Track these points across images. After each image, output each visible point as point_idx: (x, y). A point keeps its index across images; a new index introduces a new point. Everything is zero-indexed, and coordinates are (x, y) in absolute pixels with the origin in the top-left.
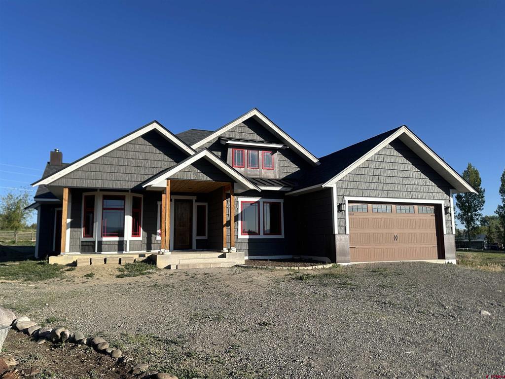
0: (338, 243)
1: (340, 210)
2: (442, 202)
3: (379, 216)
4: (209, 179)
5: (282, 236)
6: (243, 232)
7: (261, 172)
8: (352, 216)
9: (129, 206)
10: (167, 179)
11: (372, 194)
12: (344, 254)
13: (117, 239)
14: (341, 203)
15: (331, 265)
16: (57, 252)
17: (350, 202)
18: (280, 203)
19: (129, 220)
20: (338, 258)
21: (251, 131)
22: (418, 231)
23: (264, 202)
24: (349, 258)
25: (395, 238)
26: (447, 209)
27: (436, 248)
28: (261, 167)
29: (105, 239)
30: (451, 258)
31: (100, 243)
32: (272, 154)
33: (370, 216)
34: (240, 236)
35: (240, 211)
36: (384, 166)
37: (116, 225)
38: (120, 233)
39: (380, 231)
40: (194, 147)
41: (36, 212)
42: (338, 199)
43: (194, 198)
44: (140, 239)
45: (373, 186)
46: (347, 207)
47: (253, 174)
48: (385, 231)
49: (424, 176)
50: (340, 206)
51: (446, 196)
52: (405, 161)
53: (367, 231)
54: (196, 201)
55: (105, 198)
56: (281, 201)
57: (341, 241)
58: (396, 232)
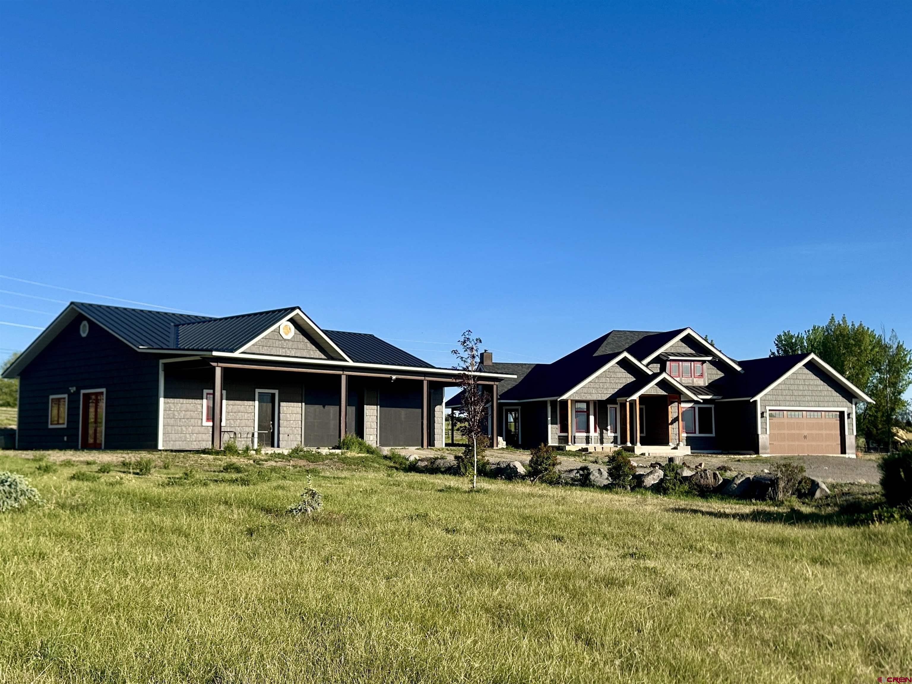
0: (760, 440)
1: (762, 416)
2: (845, 410)
3: (792, 421)
4: (664, 393)
5: (713, 435)
6: (683, 432)
7: (693, 381)
8: (771, 421)
11: (787, 404)
12: (765, 448)
13: (585, 434)
14: (763, 411)
15: (755, 456)
17: (770, 410)
18: (711, 408)
20: (761, 451)
21: (686, 347)
22: (824, 432)
23: (699, 407)
24: (768, 451)
25: (805, 437)
26: (849, 415)
27: (840, 446)
28: (693, 376)
29: (576, 434)
30: (851, 454)
31: (575, 437)
32: (702, 364)
33: (786, 421)
36: (797, 382)
38: (586, 430)
39: (793, 432)
42: (761, 409)
45: (788, 398)
46: (767, 415)
47: (687, 382)
48: (798, 432)
49: (830, 389)
50: (762, 414)
51: (849, 404)
52: (815, 377)
53: (782, 432)
55: (577, 401)
56: (712, 406)
57: (763, 439)
58: (806, 432)
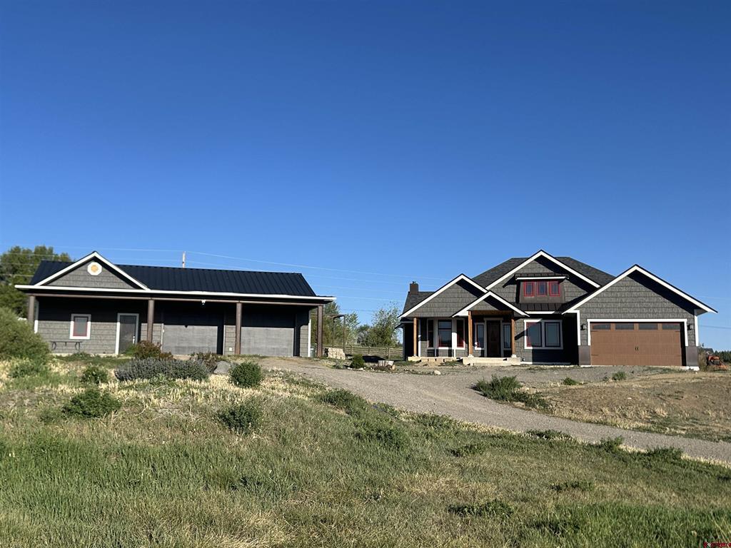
0: (580, 352)
1: (582, 329)
2: (685, 321)
3: (621, 333)
4: (496, 309)
6: (528, 345)
7: (548, 299)
8: (593, 333)
9: (454, 327)
10: (469, 310)
12: (586, 359)
13: (447, 348)
14: (583, 324)
16: (412, 355)
17: (591, 323)
18: (559, 323)
19: (454, 336)
20: (580, 361)
21: (542, 266)
22: (660, 344)
23: (545, 323)
24: (590, 361)
25: (637, 349)
26: (690, 325)
27: (681, 357)
28: (548, 294)
29: (440, 348)
30: (693, 366)
31: (438, 350)
32: (559, 283)
33: (613, 333)
34: (526, 348)
35: (525, 329)
36: (625, 294)
37: (445, 339)
38: (449, 344)
39: (622, 343)
40: (488, 288)
41: (401, 330)
42: (581, 321)
43: (501, 319)
44: (464, 349)
46: (588, 327)
47: (541, 300)
48: (628, 343)
49: (666, 300)
50: (582, 326)
51: (690, 315)
52: (646, 289)
53: (609, 343)
54: (503, 322)
55: (439, 321)
56: (560, 321)
57: (584, 350)
58: (638, 344)
